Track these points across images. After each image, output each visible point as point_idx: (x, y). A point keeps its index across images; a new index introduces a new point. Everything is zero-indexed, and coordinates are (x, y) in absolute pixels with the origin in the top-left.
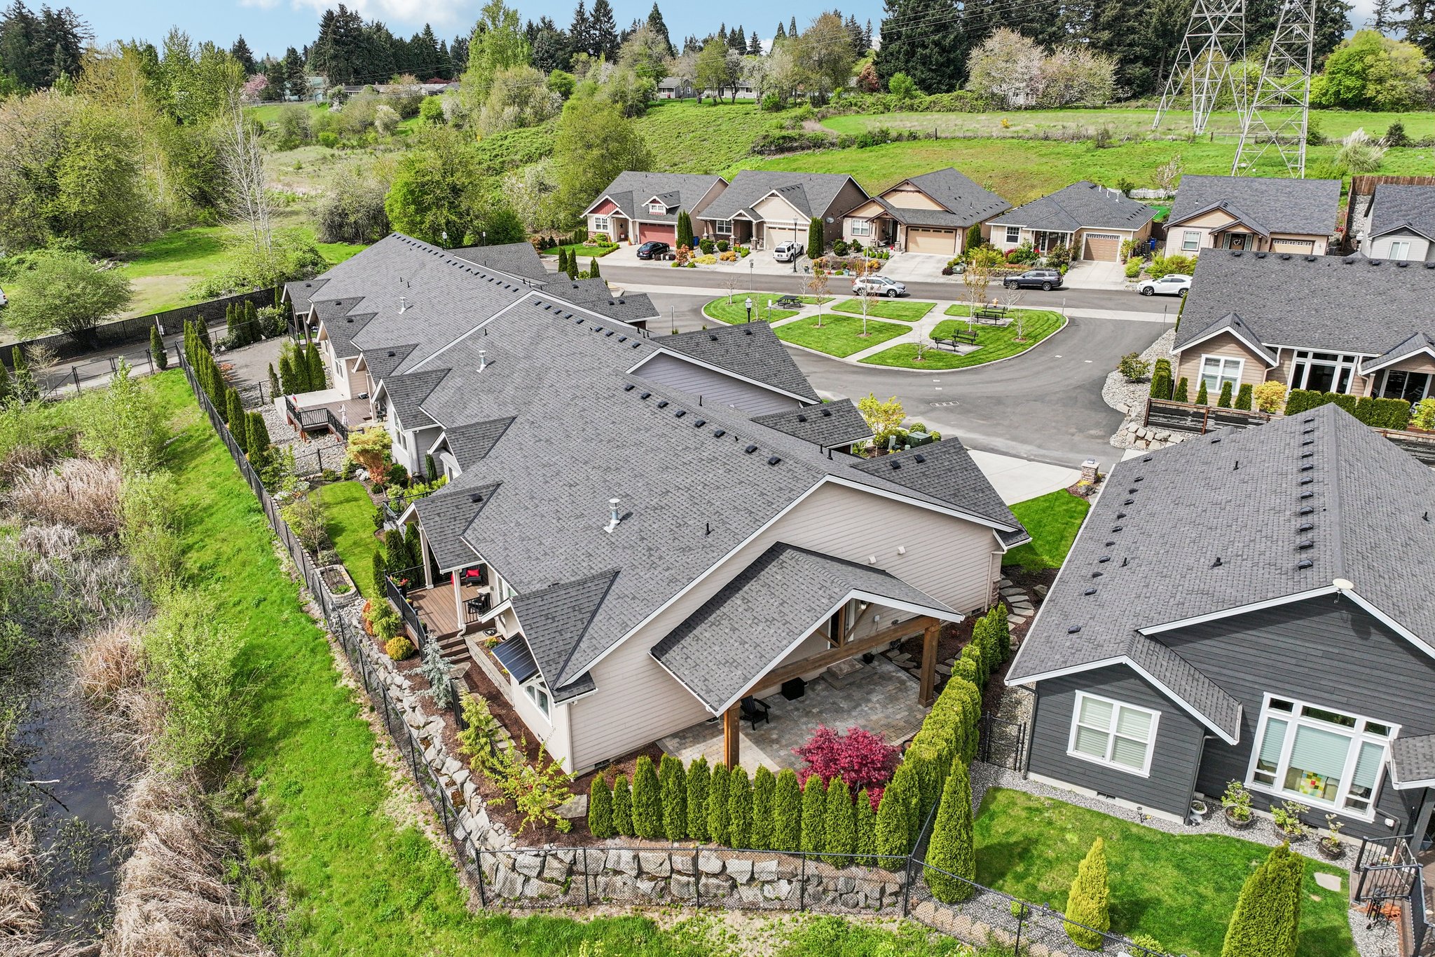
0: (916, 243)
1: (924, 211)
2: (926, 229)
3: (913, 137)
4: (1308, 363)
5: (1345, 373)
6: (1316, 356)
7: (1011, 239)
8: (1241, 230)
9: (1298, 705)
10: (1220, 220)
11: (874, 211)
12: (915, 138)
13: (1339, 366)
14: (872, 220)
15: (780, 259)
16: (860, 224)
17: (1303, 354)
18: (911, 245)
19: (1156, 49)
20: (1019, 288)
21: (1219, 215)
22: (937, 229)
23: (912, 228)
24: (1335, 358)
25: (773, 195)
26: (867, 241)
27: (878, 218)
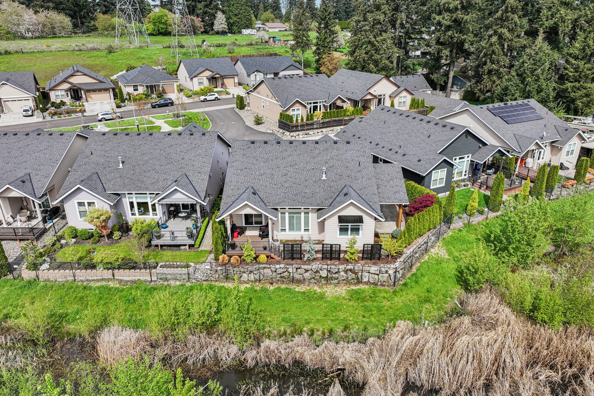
0: (91, 98)
1: (90, 83)
2: (94, 91)
3: (7, 53)
4: (312, 105)
5: (320, 106)
6: (314, 103)
7: (135, 90)
8: (217, 76)
9: (458, 158)
10: (208, 73)
11: (66, 86)
12: (10, 53)
13: (318, 105)
14: (66, 91)
15: (27, 115)
16: (59, 93)
17: (310, 103)
18: (89, 99)
19: (75, 12)
20: (159, 107)
21: (207, 71)
22: (100, 90)
23: (88, 91)
24: (317, 103)
25: (3, 84)
26: (68, 100)
27: (69, 89)
